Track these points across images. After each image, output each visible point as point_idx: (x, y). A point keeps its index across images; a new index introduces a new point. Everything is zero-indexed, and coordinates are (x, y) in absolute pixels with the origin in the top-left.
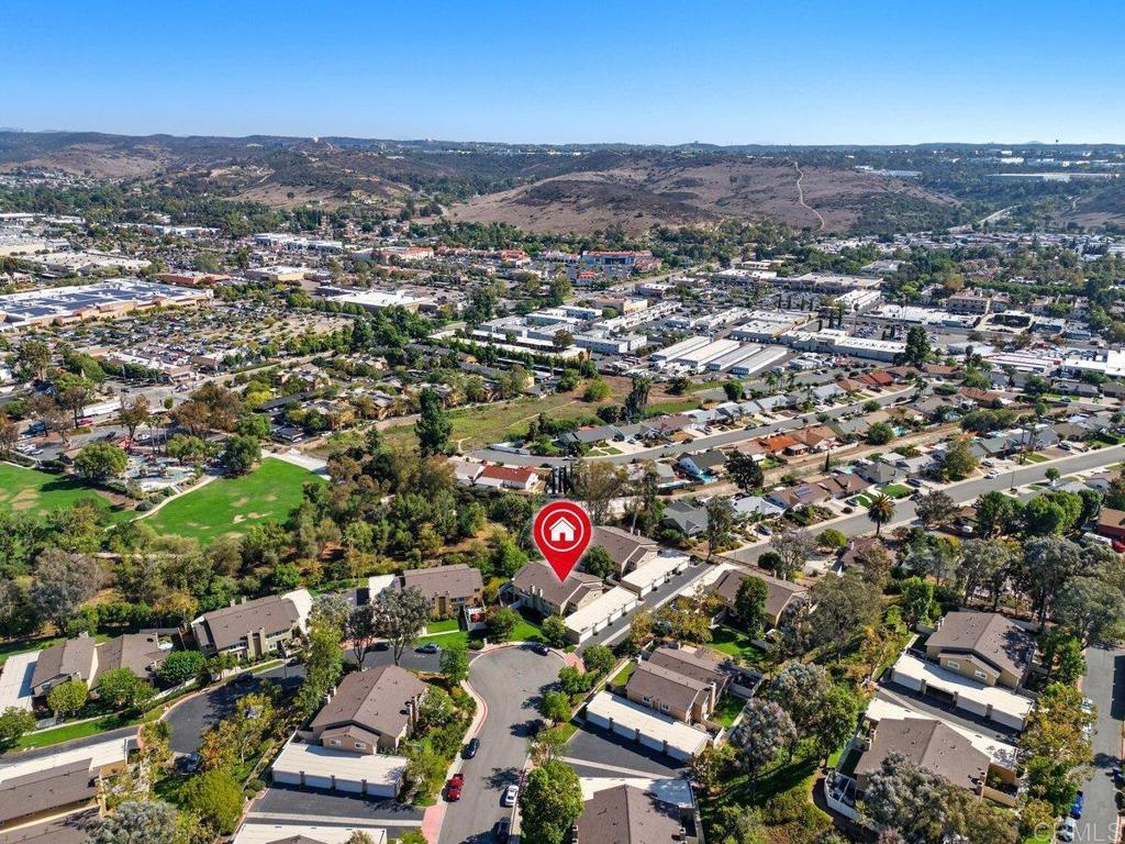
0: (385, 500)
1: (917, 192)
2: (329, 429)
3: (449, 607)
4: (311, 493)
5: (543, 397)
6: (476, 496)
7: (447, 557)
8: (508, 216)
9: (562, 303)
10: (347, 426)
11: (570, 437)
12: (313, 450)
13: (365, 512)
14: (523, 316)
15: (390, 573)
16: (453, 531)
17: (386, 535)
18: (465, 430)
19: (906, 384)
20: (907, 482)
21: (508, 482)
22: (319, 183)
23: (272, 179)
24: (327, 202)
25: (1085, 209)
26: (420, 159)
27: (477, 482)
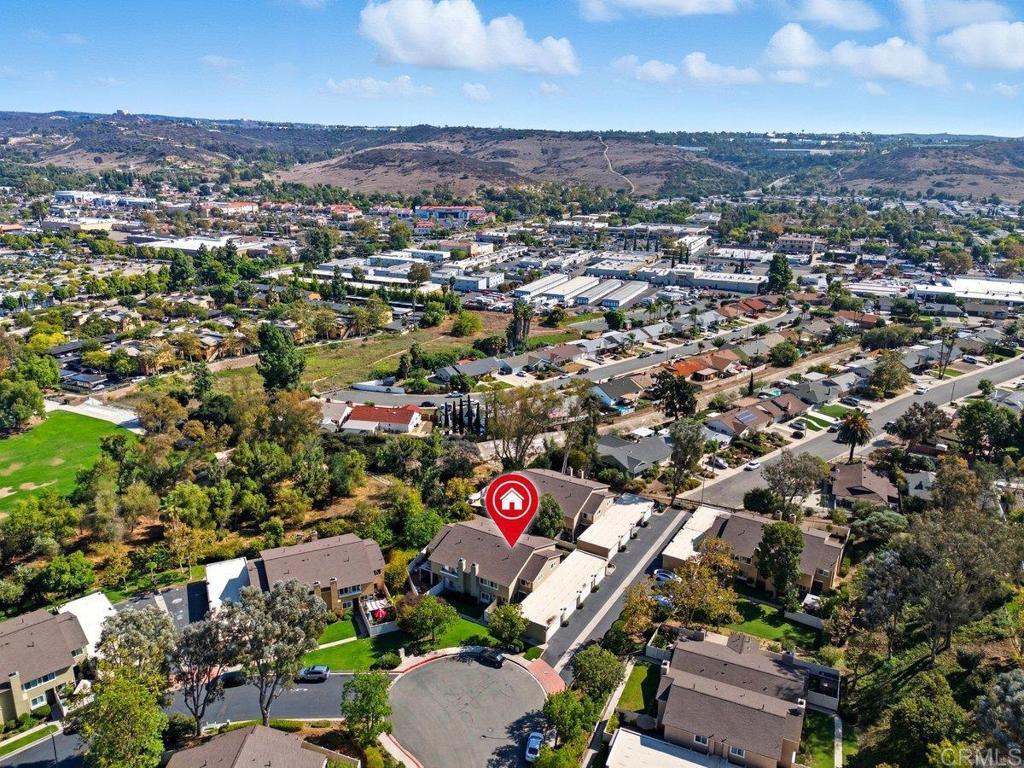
0: (222, 456)
1: (709, 162)
2: (142, 374)
3: (338, 601)
4: (113, 448)
5: (405, 333)
6: (346, 443)
7: (323, 526)
8: (333, 179)
9: (406, 247)
10: (166, 369)
11: (450, 371)
12: (120, 400)
13: (196, 472)
14: (366, 257)
15: (238, 556)
16: (324, 489)
17: (229, 501)
18: (318, 370)
19: (777, 310)
20: (841, 402)
21: (385, 425)
22: (131, 149)
23: (76, 146)
24: (138, 167)
25: (850, 177)
26: (237, 133)
27: (345, 426)
